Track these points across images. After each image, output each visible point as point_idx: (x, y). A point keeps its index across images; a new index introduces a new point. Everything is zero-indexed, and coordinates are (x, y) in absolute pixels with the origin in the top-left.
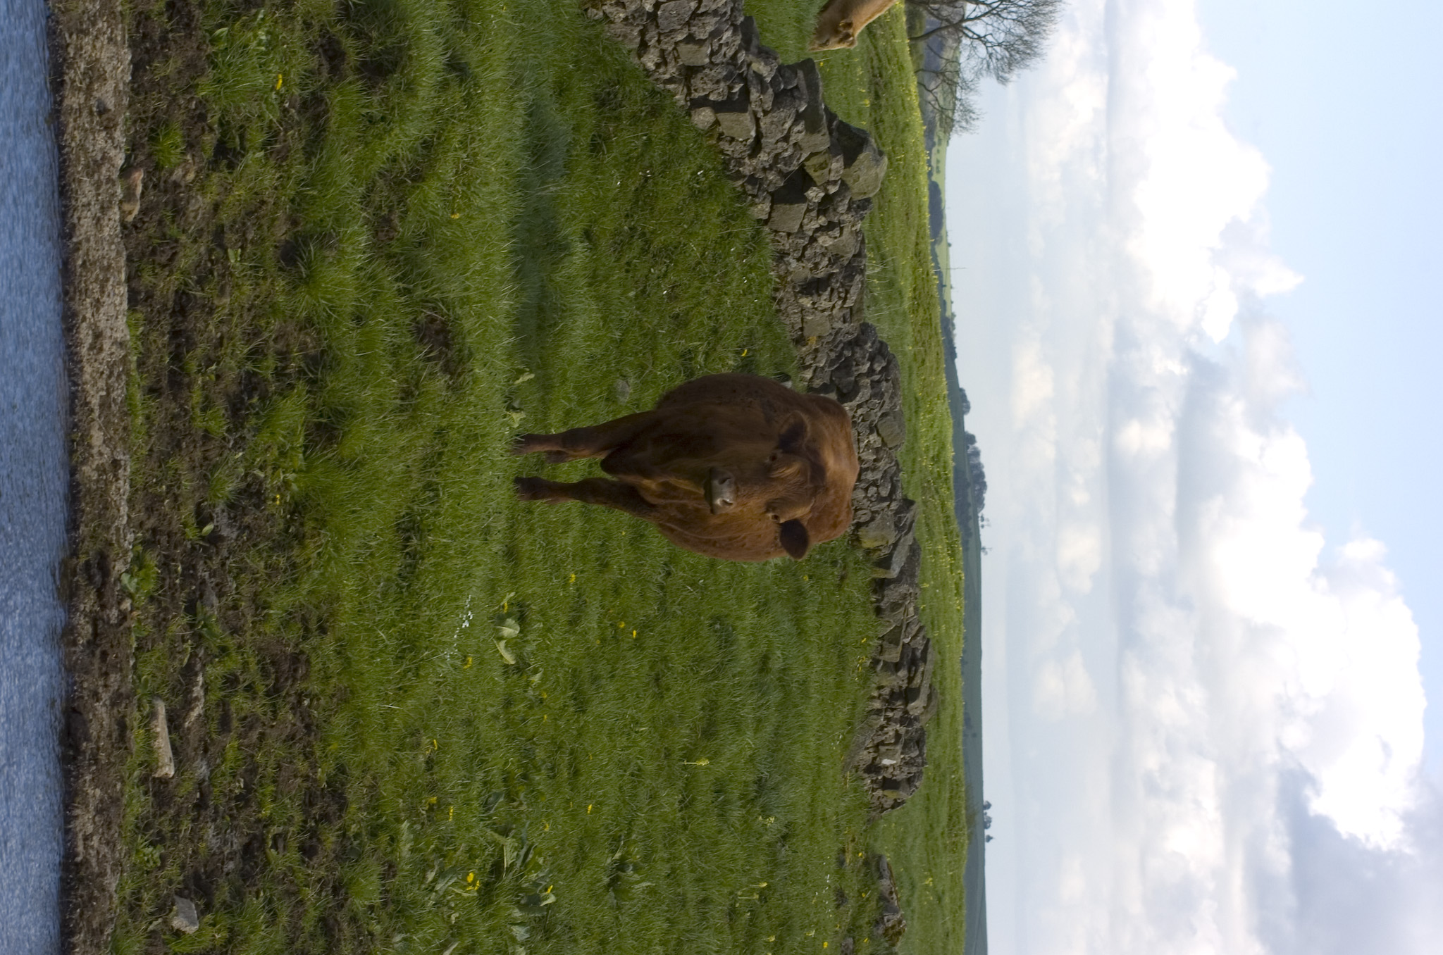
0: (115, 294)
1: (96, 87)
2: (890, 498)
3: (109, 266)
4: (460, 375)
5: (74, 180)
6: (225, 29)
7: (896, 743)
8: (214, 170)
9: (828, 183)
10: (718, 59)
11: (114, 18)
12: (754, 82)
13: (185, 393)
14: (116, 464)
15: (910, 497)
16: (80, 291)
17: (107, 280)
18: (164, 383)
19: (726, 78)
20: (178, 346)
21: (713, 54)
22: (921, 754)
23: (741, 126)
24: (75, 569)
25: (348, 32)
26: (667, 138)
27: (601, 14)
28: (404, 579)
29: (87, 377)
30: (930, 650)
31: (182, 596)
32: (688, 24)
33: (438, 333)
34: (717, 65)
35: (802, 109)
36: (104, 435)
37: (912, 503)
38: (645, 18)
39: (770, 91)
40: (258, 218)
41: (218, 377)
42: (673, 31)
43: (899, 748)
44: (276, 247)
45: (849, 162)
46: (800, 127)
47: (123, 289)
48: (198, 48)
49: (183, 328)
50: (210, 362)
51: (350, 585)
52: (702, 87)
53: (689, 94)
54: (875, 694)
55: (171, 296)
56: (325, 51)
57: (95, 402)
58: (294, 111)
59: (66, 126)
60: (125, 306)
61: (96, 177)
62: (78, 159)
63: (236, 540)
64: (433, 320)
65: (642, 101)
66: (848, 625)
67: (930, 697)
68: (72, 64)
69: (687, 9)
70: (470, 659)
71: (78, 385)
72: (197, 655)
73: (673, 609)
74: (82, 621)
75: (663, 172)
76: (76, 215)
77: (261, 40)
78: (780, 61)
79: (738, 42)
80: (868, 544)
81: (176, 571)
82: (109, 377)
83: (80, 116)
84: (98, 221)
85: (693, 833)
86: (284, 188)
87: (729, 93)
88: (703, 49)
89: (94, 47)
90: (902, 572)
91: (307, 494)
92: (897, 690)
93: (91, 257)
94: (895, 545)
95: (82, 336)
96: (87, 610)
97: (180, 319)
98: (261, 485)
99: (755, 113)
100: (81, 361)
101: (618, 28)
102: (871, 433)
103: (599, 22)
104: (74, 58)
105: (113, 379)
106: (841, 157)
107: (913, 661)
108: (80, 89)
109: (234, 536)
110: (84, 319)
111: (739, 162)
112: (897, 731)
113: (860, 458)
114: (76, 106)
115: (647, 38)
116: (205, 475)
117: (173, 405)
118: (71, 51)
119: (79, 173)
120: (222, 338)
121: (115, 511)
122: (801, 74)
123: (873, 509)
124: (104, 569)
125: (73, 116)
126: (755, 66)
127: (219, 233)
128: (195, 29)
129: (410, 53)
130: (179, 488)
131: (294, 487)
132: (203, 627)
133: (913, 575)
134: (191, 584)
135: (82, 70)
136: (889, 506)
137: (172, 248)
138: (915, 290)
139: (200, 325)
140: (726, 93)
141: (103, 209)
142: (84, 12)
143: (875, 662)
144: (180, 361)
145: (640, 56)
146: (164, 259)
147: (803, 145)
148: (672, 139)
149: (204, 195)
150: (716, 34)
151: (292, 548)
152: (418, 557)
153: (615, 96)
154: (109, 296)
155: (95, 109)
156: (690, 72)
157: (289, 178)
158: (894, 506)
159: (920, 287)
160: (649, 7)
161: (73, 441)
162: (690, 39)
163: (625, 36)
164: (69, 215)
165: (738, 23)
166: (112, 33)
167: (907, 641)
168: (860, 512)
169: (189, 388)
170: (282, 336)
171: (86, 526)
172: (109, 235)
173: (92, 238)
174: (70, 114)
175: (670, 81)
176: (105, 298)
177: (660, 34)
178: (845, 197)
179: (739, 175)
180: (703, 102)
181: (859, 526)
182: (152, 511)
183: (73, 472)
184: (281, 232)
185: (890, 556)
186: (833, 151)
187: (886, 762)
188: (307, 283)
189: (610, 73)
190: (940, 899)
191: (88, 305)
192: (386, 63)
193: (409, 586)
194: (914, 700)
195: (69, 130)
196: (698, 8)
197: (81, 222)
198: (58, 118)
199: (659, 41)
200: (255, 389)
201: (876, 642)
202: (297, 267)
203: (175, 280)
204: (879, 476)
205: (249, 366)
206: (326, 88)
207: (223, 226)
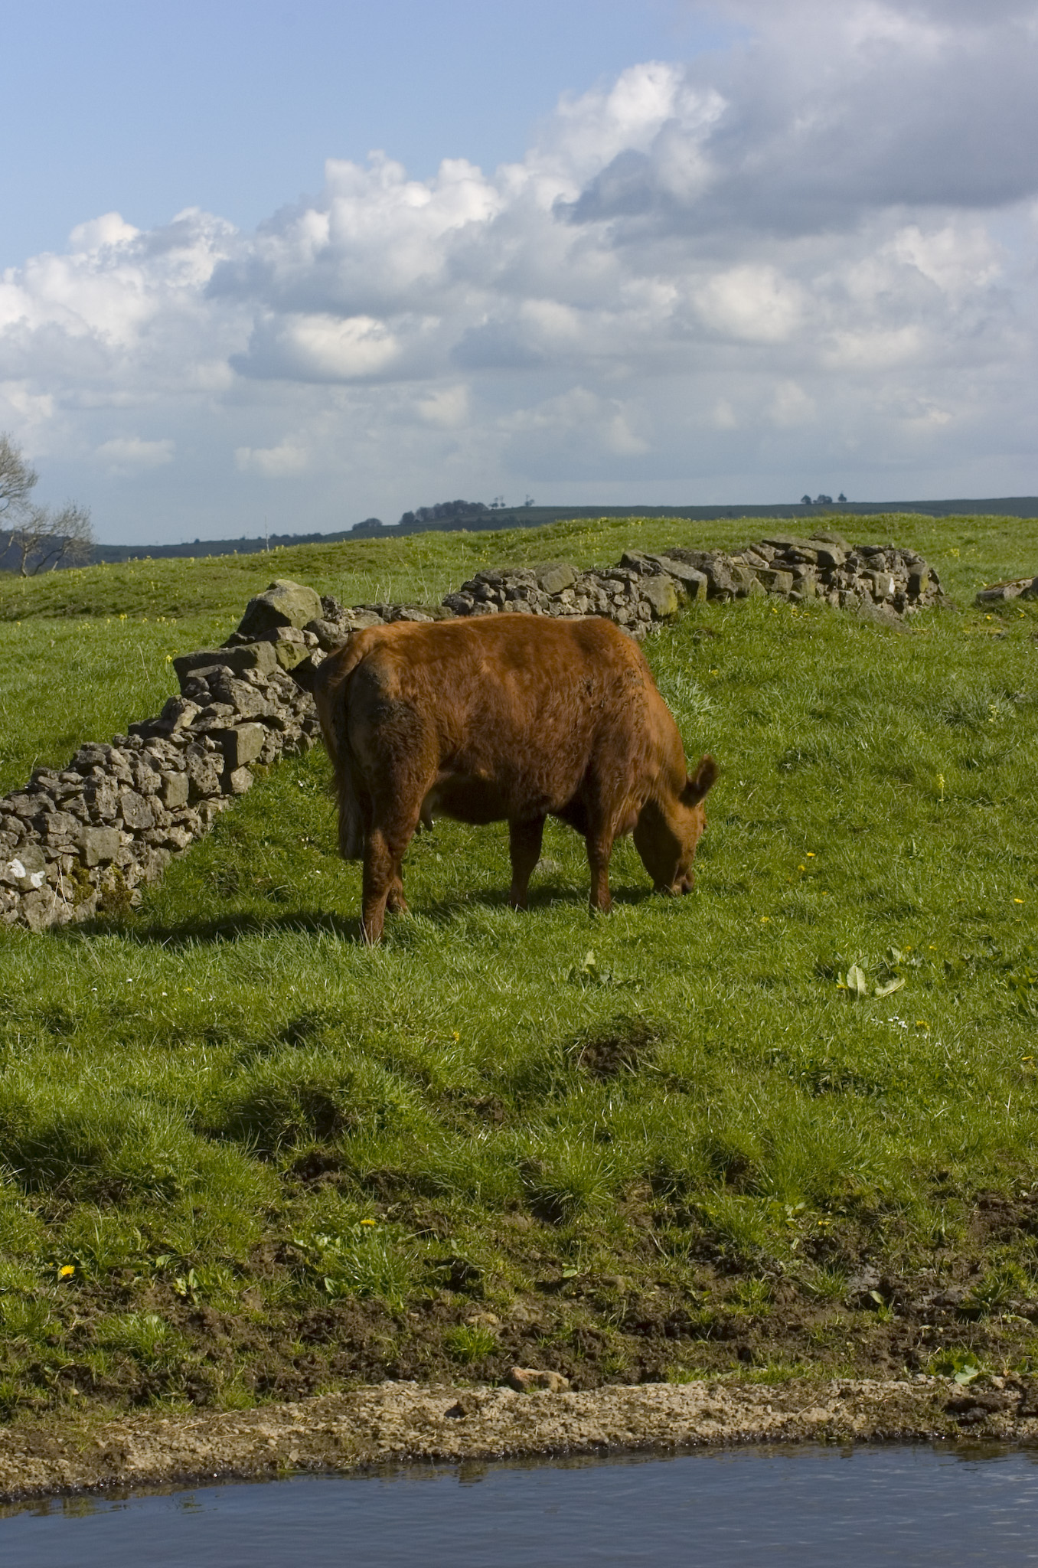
0: (657, 1396)
1: (433, 1419)
2: (626, 581)
3: (627, 1403)
4: (647, 1029)
5: (541, 1442)
6: (328, 1282)
7: (872, 577)
8: (481, 1293)
9: (307, 644)
10: (182, 763)
11: (355, 1399)
12: (204, 723)
13: (736, 1323)
14: (844, 1394)
15: (619, 560)
16: (663, 1434)
17: (644, 1405)
18: (733, 1344)
19: (202, 755)
20: (683, 1330)
21: (176, 769)
22: (880, 551)
23: (251, 739)
24: (966, 1436)
25: (286, 1150)
26: (265, 820)
27: (136, 891)
28: (870, 1091)
29: (754, 1426)
30: (775, 540)
31: (957, 1326)
32: (145, 795)
33: (600, 1054)
34: (187, 764)
35: (231, 672)
36: (815, 1406)
37: (625, 557)
38: (140, 843)
39: (212, 706)
40: (514, 1246)
41: (702, 1288)
42: (153, 810)
43: (877, 575)
44: (542, 1227)
45: (286, 622)
46: (250, 673)
47: (651, 1387)
48: (352, 1309)
49: (662, 1325)
50: (687, 1296)
51: (892, 1148)
52: (209, 782)
53: (216, 795)
54: (823, 599)
55: (630, 1338)
56: (310, 1176)
57: (780, 1417)
58: (390, 1209)
59: (482, 1451)
60: (667, 1385)
61: (533, 1418)
62: (517, 1436)
63: (876, 1267)
64: (587, 1059)
65: (226, 846)
66: (761, 627)
67: (825, 541)
68: (413, 1445)
69: (130, 796)
70: (918, 1023)
71: (764, 1435)
72: (1018, 1308)
73: (775, 812)
74: (1025, 1428)
75: (302, 824)
76: (578, 1439)
77: (329, 1243)
78: (178, 697)
79: (162, 740)
80: (672, 606)
81: (930, 1330)
82: (750, 1402)
83: (470, 1435)
84: (580, 1415)
85: (1018, 791)
86: (477, 1218)
87: (215, 751)
88: (172, 779)
89: (390, 1420)
90: (700, 569)
91: (806, 1193)
92: (819, 576)
93: (623, 1423)
94: (674, 576)
95: (711, 1432)
96: (1011, 1423)
97: (654, 1328)
98: (807, 1242)
99: (237, 723)
100: (738, 1432)
101: (150, 872)
102: (559, 600)
103: (144, 894)
104: (406, 1443)
105: (752, 1397)
106: (280, 630)
107: (790, 558)
108: (440, 1436)
109: (872, 1270)
110: (692, 1429)
111: (288, 741)
112: (860, 577)
113: (586, 613)
114: (459, 1440)
115: (160, 840)
116: (817, 1301)
117: (751, 1334)
118: (399, 1446)
119: (531, 1436)
120: (659, 1284)
121: (896, 1394)
122: (192, 674)
123: (638, 599)
124: (966, 1405)
125: (470, 1443)
126: (187, 723)
127: (547, 1288)
128: (333, 1315)
129: (307, 1082)
130: (844, 1327)
131: (801, 1206)
132: (987, 1301)
133: (703, 557)
134: (940, 1315)
135: (418, 1434)
136: (635, 582)
137: (585, 1336)
138: (292, 571)
139: (651, 1307)
140: (215, 755)
141: (566, 1411)
142: (353, 1433)
143: (792, 598)
144: (700, 1328)
145: (178, 849)
146: (598, 1345)
147: (269, 671)
148: (264, 813)
149: (510, 1303)
150: (155, 765)
151: (865, 1208)
152: (845, 1075)
153: (222, 875)
154: (661, 1403)
155: (458, 1420)
156: (196, 796)
157: (466, 1213)
158: (634, 576)
159: (289, 566)
160: (129, 838)
161: (827, 1440)
162: (161, 793)
163: (158, 865)
164: (579, 1447)
165: (141, 741)
166: (369, 1401)
167: (767, 565)
168: (642, 614)
169: (730, 1318)
170: (636, 1220)
171: (919, 1425)
172: (595, 1402)
173: (602, 1422)
174: (469, 1446)
175: (204, 815)
176: (664, 1407)
177: (156, 827)
178: (322, 626)
179: (302, 742)
180: (225, 780)
181: (655, 616)
182: (875, 1356)
183: (861, 1440)
184: (524, 1221)
185: (683, 581)
186: (274, 638)
187: (892, 589)
188: (579, 1193)
189: (199, 882)
190: (969, 542)
191: (676, 1424)
192: (320, 1109)
193: (878, 1085)
194: (831, 558)
195: (487, 1447)
196: (128, 784)
197: (586, 1433)
198: (474, 1459)
199: (164, 828)
200: (708, 1248)
201: (774, 596)
202: (562, 1205)
203: (614, 1335)
204: (603, 593)
205: (685, 1255)
206: (357, 1172)
207: (536, 1283)
